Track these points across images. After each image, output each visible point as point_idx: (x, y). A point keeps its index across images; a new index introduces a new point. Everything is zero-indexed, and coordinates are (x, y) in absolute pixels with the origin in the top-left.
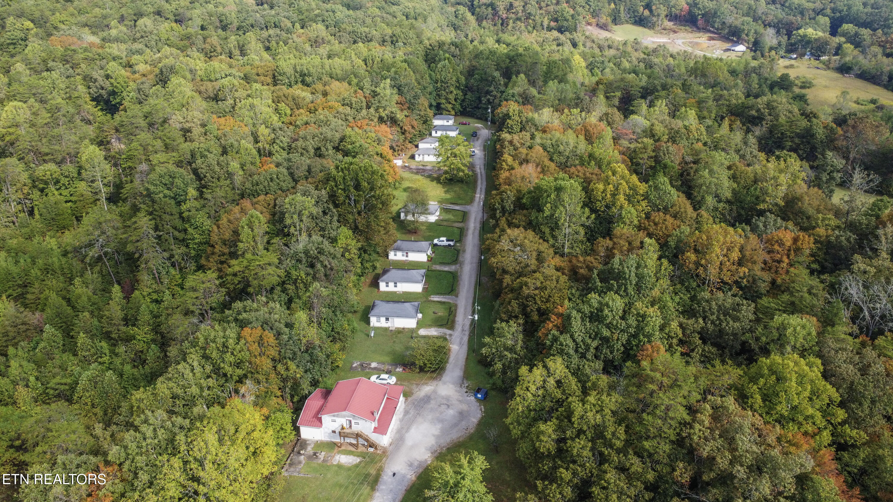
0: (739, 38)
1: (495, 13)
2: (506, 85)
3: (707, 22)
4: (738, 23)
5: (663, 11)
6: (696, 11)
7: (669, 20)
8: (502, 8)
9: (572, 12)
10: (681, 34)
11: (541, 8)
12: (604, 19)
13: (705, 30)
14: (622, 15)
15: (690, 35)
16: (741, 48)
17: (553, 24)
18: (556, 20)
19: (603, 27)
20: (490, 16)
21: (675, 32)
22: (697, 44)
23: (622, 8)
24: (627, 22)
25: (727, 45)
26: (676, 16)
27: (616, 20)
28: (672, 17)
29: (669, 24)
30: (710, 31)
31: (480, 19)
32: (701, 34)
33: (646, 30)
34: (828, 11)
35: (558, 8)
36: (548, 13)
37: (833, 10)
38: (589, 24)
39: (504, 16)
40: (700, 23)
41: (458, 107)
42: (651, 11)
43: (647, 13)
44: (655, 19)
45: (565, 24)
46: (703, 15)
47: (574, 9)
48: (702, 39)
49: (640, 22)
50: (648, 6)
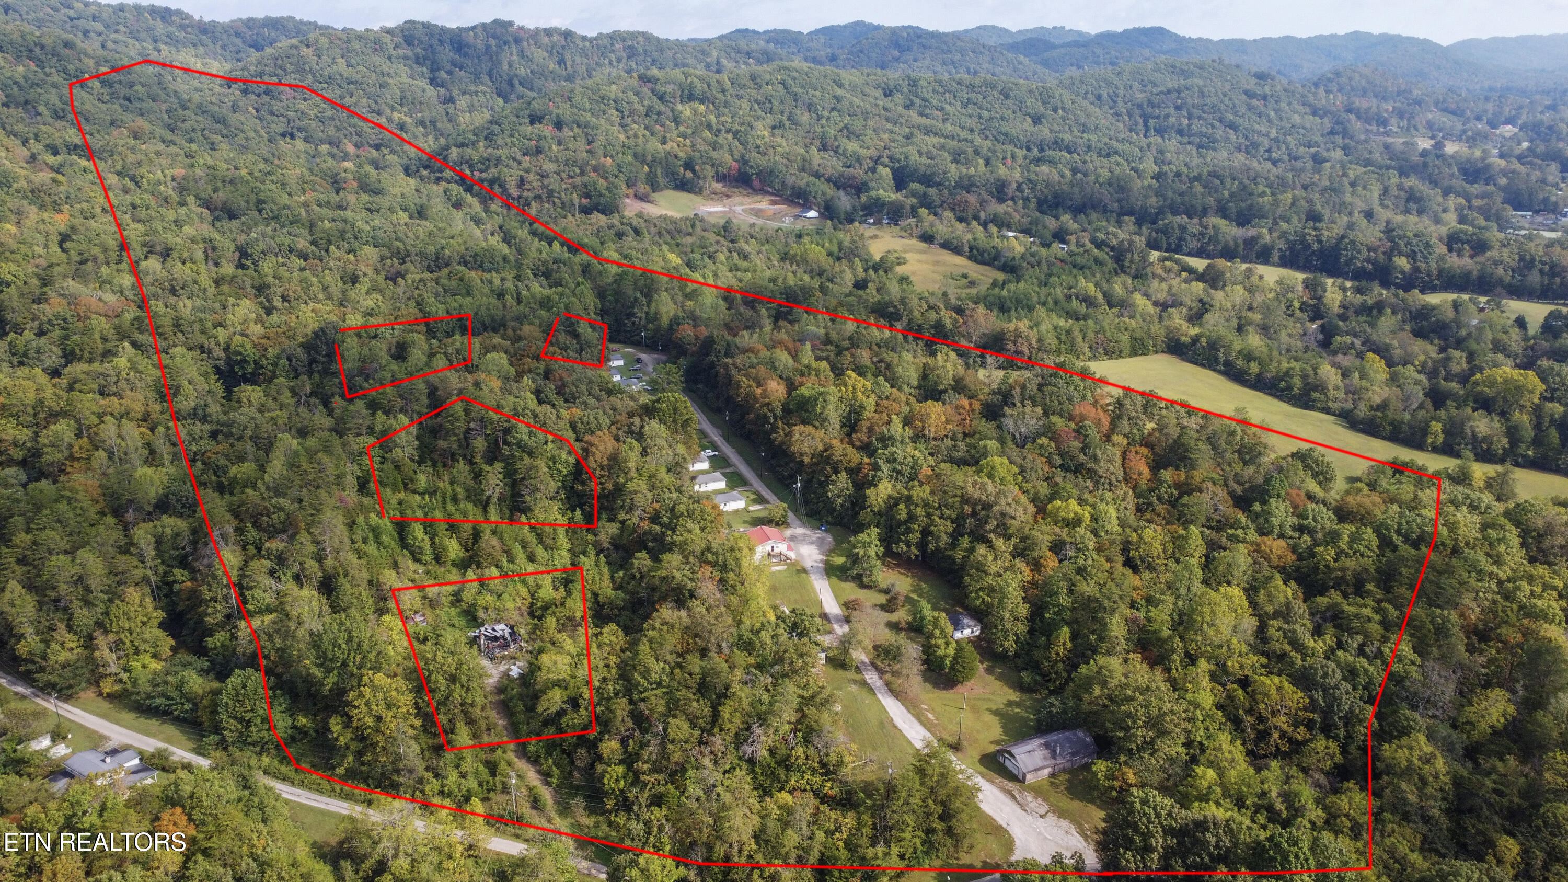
0: (806, 200)
2: (648, 305)
3: (763, 182)
4: (802, 183)
5: (710, 172)
6: (750, 171)
7: (718, 181)
9: (605, 184)
10: (737, 199)
12: (643, 188)
13: (762, 191)
14: (660, 179)
15: (747, 200)
16: (812, 214)
17: (586, 202)
18: (587, 196)
19: (643, 198)
21: (728, 196)
22: (759, 210)
23: (657, 171)
24: (668, 188)
25: (796, 211)
26: (725, 176)
27: (655, 187)
28: (720, 178)
29: (718, 186)
30: (768, 193)
32: (759, 198)
33: (692, 196)
35: (585, 179)
36: (574, 187)
38: (628, 196)
40: (756, 183)
42: (694, 171)
43: (689, 174)
44: (700, 182)
45: (602, 200)
46: (758, 174)
47: (606, 178)
48: (764, 204)
49: (683, 186)
50: (689, 165)
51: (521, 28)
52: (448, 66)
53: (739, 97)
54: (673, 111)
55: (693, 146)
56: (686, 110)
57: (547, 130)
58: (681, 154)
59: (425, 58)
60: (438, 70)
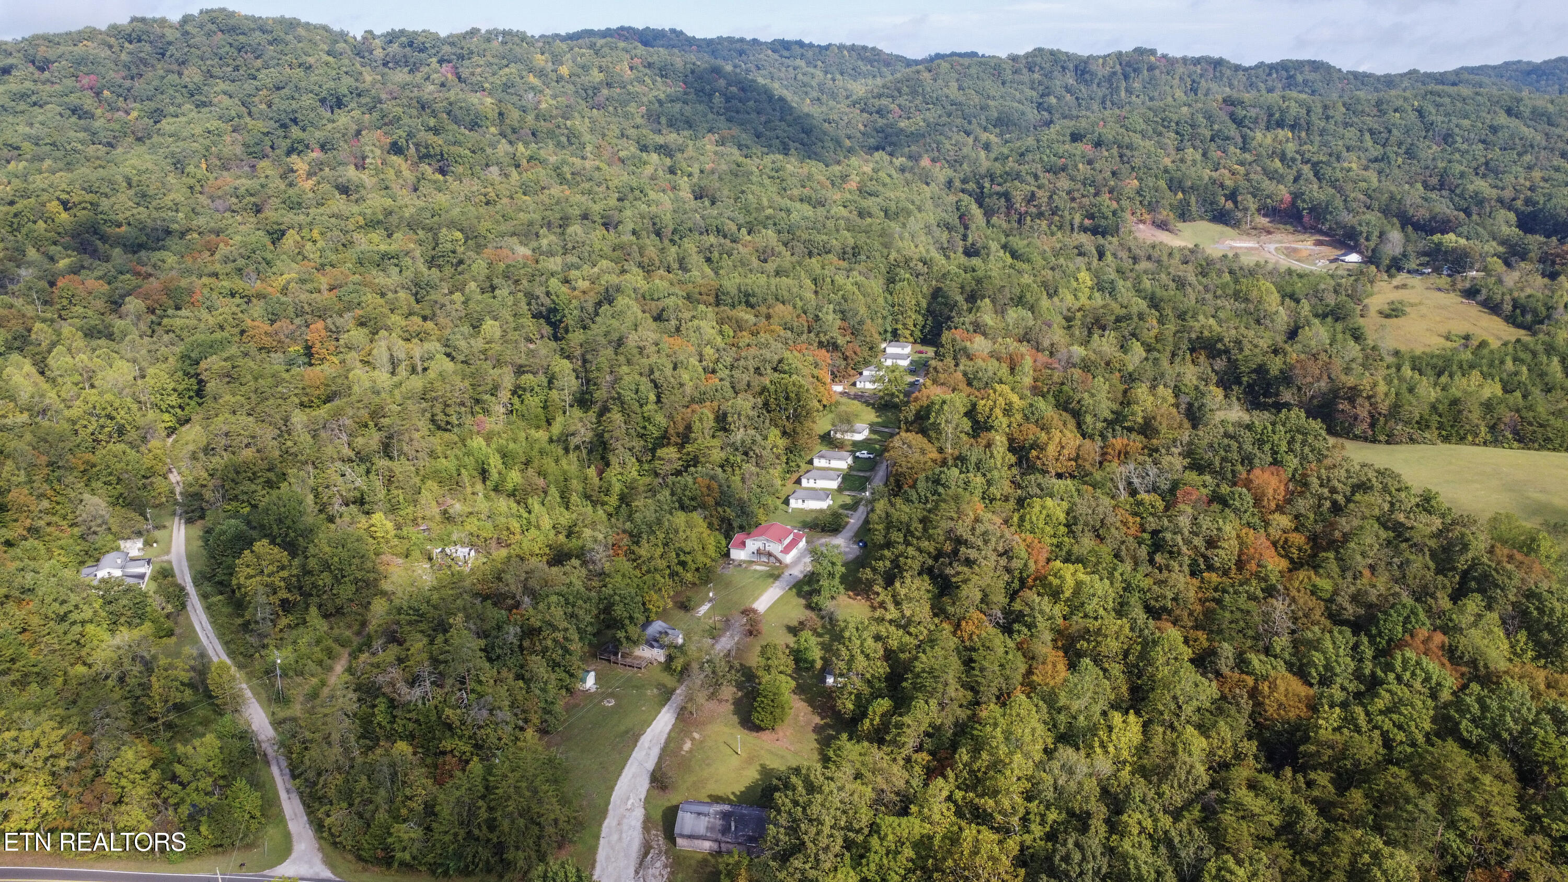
0: (1354, 243)
1: (1010, 206)
3: (1317, 219)
5: (1252, 205)
6: (1301, 204)
7: (1265, 216)
8: (1019, 199)
9: (1115, 205)
10: (1278, 236)
11: (1073, 200)
12: (1164, 214)
13: (1311, 230)
14: (1194, 208)
15: (1291, 237)
16: (1354, 258)
17: (1087, 222)
18: (1091, 217)
19: (1162, 226)
20: (1003, 209)
21: (1269, 233)
22: (1295, 250)
23: (1193, 200)
24: (1202, 218)
25: (1334, 253)
26: (1274, 209)
27: (1184, 215)
28: (1267, 212)
29: (1263, 221)
30: (1321, 232)
31: (989, 213)
32: (1304, 236)
33: (1228, 229)
34: (1519, 203)
35: (1096, 200)
36: (1082, 207)
37: (1528, 202)
38: (1143, 222)
39: (1023, 209)
40: (1306, 220)
41: (918, 333)
42: (1235, 203)
43: (1229, 205)
44: (1240, 215)
45: (1103, 223)
46: (1311, 210)
47: (1118, 202)
48: (1306, 244)
49: (1221, 217)
50: (1232, 196)
51: (1164, 56)
52: (1060, 91)
53: (1346, 125)
54: (1244, 137)
55: (1247, 174)
56: (1262, 138)
57: (1084, 148)
58: (1228, 183)
59: (1040, 83)
60: (1048, 95)
